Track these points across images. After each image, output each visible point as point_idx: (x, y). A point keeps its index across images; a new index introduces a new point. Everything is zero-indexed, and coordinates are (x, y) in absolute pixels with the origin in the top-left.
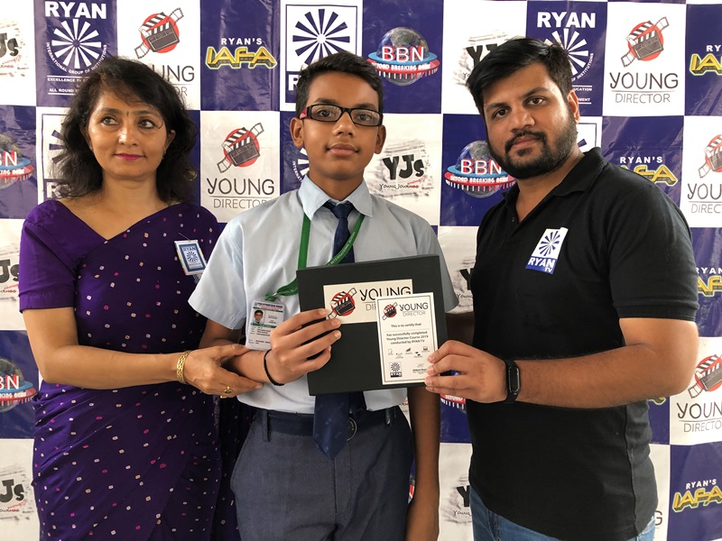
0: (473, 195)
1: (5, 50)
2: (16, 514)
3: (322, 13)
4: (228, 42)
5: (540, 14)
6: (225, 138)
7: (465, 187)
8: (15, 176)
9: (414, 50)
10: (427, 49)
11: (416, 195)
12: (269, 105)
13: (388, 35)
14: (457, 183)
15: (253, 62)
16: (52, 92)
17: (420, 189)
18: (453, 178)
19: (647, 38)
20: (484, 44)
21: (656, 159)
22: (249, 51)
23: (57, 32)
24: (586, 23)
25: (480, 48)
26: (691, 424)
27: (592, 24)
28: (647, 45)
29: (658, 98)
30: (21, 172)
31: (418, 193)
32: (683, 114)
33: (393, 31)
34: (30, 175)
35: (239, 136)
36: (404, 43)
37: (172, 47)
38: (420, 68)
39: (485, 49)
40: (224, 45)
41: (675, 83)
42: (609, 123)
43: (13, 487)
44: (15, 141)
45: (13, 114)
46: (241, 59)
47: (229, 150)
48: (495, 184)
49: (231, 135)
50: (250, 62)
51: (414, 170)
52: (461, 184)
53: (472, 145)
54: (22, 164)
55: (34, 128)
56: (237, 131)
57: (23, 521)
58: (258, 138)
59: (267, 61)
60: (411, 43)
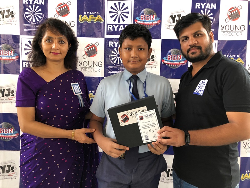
0: (172, 68)
1: (9, 15)
2: (11, 177)
3: (119, 3)
4: (87, 13)
5: (197, 4)
6: (85, 47)
7: (169, 65)
8: (12, 59)
9: (152, 16)
10: (156, 16)
11: (151, 67)
12: (101, 35)
13: (143, 11)
14: (166, 63)
15: (96, 20)
16: (25, 30)
17: (153, 65)
18: (165, 62)
19: (234, 12)
20: (176, 14)
21: (237, 56)
22: (94, 16)
23: (27, 9)
24: (213, 7)
25: (175, 16)
26: (248, 149)
27: (215, 8)
28: (234, 15)
29: (238, 34)
30: (14, 58)
31: (152, 67)
32: (246, 39)
33: (144, 10)
34: (18, 59)
35: (90, 46)
36: (148, 14)
37: (67, 15)
38: (154, 23)
39: (177, 16)
40: (85, 14)
41: (244, 29)
42: (220, 43)
43: (11, 167)
44: (12, 47)
45: (12, 38)
46: (91, 19)
47: (86, 51)
48: (179, 64)
49: (87, 46)
50: (94, 20)
51: (151, 59)
52: (167, 64)
53: (171, 50)
54: (15, 55)
55: (19, 43)
56: (90, 45)
57: (14, 179)
58: (97, 47)
59: (100, 20)
60: (151, 14)
